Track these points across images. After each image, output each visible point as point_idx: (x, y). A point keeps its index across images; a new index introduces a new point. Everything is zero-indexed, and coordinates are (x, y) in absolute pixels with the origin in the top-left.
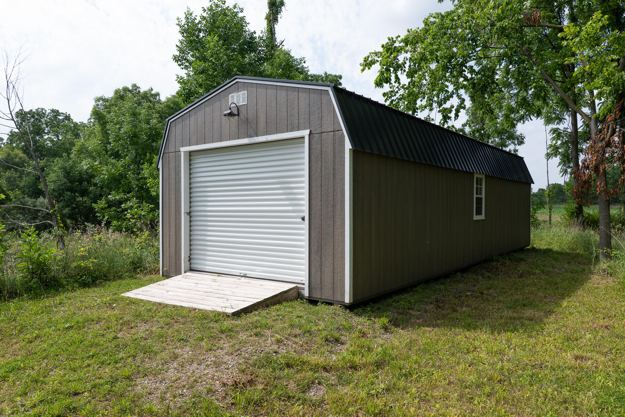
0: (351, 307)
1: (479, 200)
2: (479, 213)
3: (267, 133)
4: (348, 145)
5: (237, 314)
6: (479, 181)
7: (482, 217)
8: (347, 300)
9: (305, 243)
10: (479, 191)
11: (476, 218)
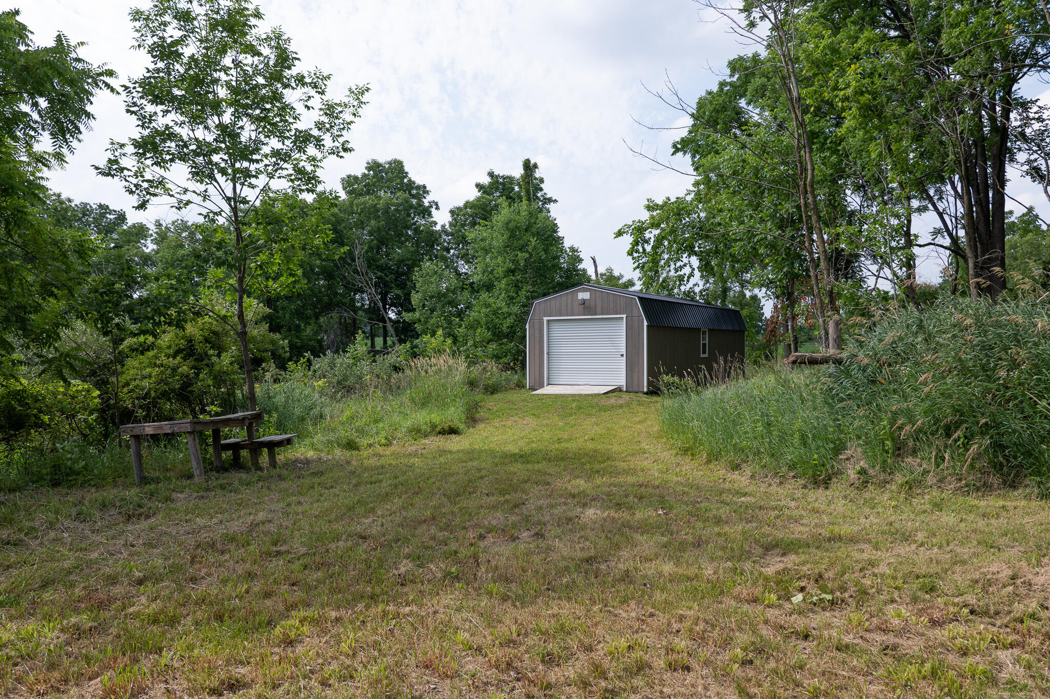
0: (647, 393)
1: (704, 345)
2: (704, 352)
3: (602, 314)
4: (646, 323)
5: (604, 394)
6: (704, 333)
7: (706, 355)
8: (645, 390)
9: (624, 367)
10: (704, 339)
11: (702, 356)
